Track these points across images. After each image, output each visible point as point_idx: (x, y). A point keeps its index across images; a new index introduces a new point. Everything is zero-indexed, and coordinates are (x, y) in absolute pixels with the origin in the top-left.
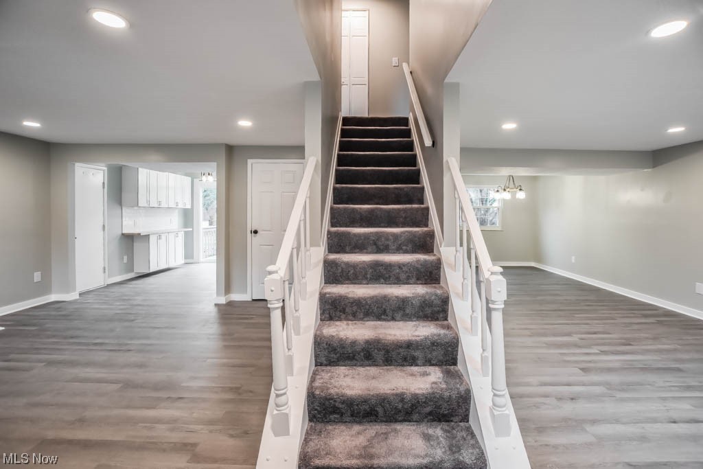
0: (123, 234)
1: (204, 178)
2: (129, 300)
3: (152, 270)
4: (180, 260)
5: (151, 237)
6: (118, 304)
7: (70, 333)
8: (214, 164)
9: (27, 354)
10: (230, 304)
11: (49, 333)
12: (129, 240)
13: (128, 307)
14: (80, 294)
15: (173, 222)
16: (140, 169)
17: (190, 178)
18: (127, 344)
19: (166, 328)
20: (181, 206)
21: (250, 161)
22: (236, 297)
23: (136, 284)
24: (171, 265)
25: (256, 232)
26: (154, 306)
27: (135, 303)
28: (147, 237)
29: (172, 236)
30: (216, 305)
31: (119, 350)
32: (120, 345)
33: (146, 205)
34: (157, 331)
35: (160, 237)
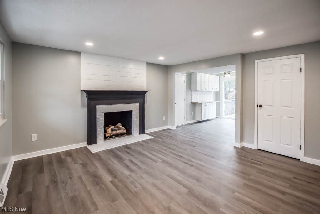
0: (192, 103)
1: (226, 75)
2: (193, 134)
3: (202, 120)
4: (214, 116)
5: (202, 104)
6: (189, 135)
7: (171, 146)
8: (234, 66)
9: (156, 152)
10: (243, 148)
11: (165, 144)
12: (194, 105)
13: (193, 138)
14: (176, 127)
15: (211, 98)
16: (198, 73)
17: (219, 76)
18: (191, 161)
19: (209, 156)
20: (214, 90)
21: (256, 61)
22: (247, 145)
23: (196, 126)
24: (210, 118)
25: (261, 106)
26: (204, 140)
27: (196, 136)
28: (201, 104)
29: (211, 104)
30: (235, 147)
31: (188, 164)
32: (189, 160)
33: (200, 90)
34: (205, 157)
35: (206, 104)
